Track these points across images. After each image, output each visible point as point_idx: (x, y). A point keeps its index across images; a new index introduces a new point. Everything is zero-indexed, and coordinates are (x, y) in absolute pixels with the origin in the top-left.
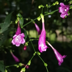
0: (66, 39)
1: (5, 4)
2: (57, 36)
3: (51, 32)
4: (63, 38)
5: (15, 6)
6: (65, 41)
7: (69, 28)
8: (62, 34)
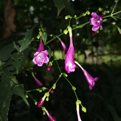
0: (97, 61)
1: (26, 21)
2: (86, 58)
3: (79, 52)
4: (93, 59)
5: (37, 22)
6: (95, 63)
7: (100, 48)
8: (92, 54)
